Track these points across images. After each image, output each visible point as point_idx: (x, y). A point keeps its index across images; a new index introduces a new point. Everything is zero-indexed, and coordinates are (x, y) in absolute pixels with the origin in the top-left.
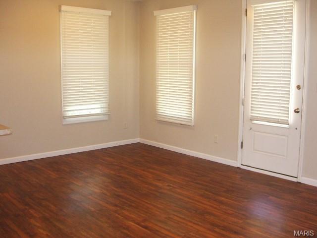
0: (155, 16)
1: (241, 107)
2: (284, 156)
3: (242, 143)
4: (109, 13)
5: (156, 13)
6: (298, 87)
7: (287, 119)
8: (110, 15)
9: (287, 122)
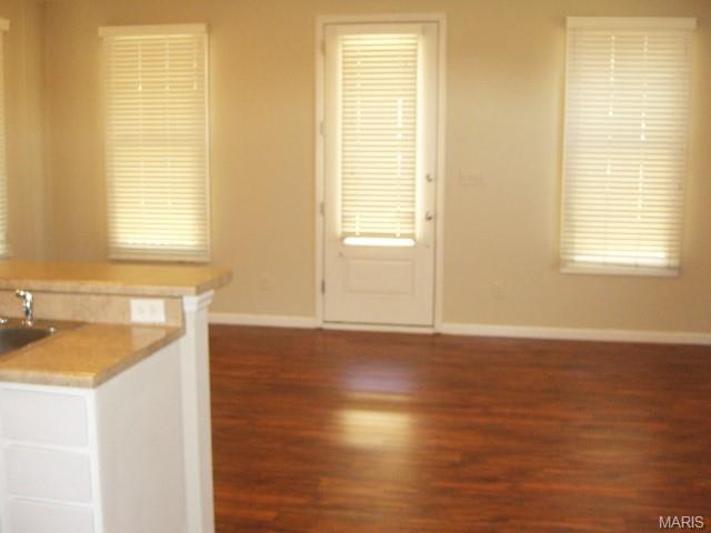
0: (102, 38)
1: (319, 219)
3: (323, 282)
4: (4, 24)
5: (102, 31)
7: (412, 231)
8: (7, 28)
9: (412, 236)
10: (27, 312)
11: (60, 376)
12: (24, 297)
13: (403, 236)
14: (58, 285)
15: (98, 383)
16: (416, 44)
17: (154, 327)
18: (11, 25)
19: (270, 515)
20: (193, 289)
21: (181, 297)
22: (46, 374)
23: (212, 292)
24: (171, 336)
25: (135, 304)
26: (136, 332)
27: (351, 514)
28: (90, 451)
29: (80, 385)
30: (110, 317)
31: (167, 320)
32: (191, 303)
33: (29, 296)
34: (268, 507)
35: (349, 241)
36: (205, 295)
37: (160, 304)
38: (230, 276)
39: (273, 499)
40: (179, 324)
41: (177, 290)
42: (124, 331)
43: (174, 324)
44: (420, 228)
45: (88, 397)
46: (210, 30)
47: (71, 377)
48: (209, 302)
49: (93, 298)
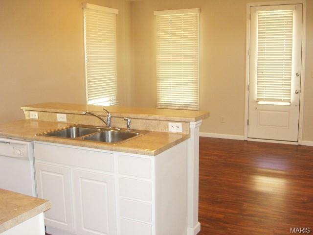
0: (155, 16)
1: (247, 92)
2: (286, 127)
3: (248, 120)
4: (116, 11)
5: (156, 13)
6: (297, 75)
7: (289, 98)
8: (117, 13)
9: (289, 101)
10: (128, 126)
11: (141, 150)
12: (127, 120)
13: (285, 101)
14: (140, 116)
15: (156, 154)
16: (292, 14)
17: (178, 134)
18: (119, 12)
19: (222, 216)
20: (194, 119)
21: (189, 122)
22: (136, 150)
23: (201, 121)
24: (184, 138)
25: (170, 124)
26: (170, 135)
27: (257, 219)
28: (151, 180)
29: (149, 154)
30: (160, 129)
31: (183, 132)
32: (193, 125)
33: (129, 120)
34: (221, 213)
35: (260, 103)
36: (198, 122)
37: (180, 124)
38: (208, 114)
39: (223, 210)
40: (188, 133)
41: (187, 119)
42: (166, 135)
43: (185, 133)
44: (293, 97)
45: (152, 159)
46: (200, 11)
47: (145, 151)
48: (200, 125)
49: (154, 121)
